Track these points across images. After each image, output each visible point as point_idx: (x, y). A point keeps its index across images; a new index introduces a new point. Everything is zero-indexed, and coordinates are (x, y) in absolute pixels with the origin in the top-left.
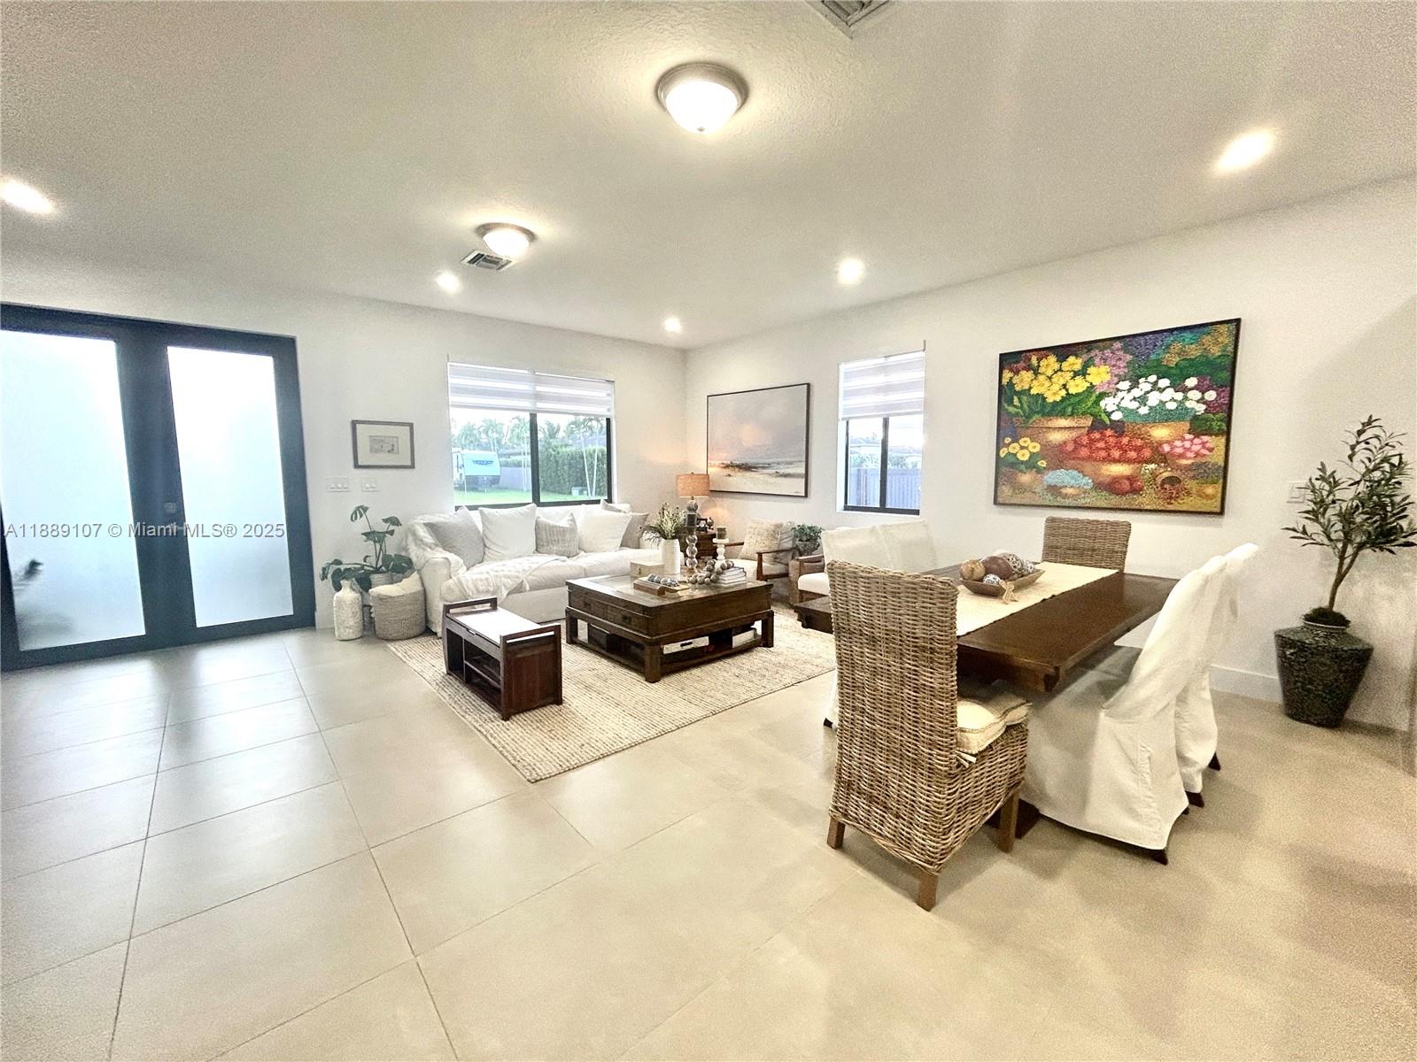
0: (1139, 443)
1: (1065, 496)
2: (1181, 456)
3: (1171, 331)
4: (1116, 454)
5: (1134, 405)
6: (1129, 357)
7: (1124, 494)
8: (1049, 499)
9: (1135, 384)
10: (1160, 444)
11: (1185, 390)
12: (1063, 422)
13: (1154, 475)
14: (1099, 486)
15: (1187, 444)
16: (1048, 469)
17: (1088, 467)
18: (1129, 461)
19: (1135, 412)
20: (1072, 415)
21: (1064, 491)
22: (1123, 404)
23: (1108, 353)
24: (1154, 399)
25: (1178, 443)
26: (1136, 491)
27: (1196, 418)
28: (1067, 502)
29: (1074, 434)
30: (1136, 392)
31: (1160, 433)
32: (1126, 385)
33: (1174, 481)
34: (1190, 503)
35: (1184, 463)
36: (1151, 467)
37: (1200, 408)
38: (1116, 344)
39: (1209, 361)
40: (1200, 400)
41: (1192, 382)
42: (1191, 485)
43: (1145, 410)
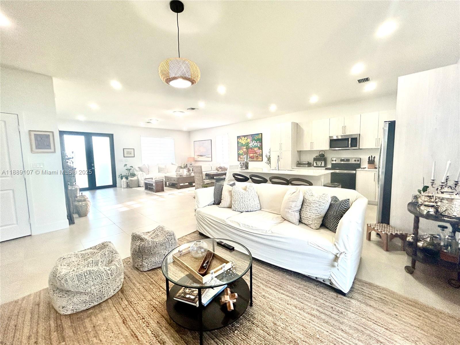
0: (253, 151)
3: (256, 134)
4: (251, 152)
6: (251, 138)
7: (252, 158)
10: (256, 151)
12: (245, 147)
13: (255, 156)
14: (250, 157)
15: (258, 151)
18: (253, 154)
22: (252, 145)
24: (255, 144)
26: (254, 158)
30: (253, 143)
32: (251, 142)
33: (257, 156)
34: (259, 160)
35: (258, 154)
36: (255, 154)
37: (259, 146)
38: (250, 136)
39: (259, 139)
40: (259, 145)
41: (258, 142)
42: (259, 157)
43: (254, 146)
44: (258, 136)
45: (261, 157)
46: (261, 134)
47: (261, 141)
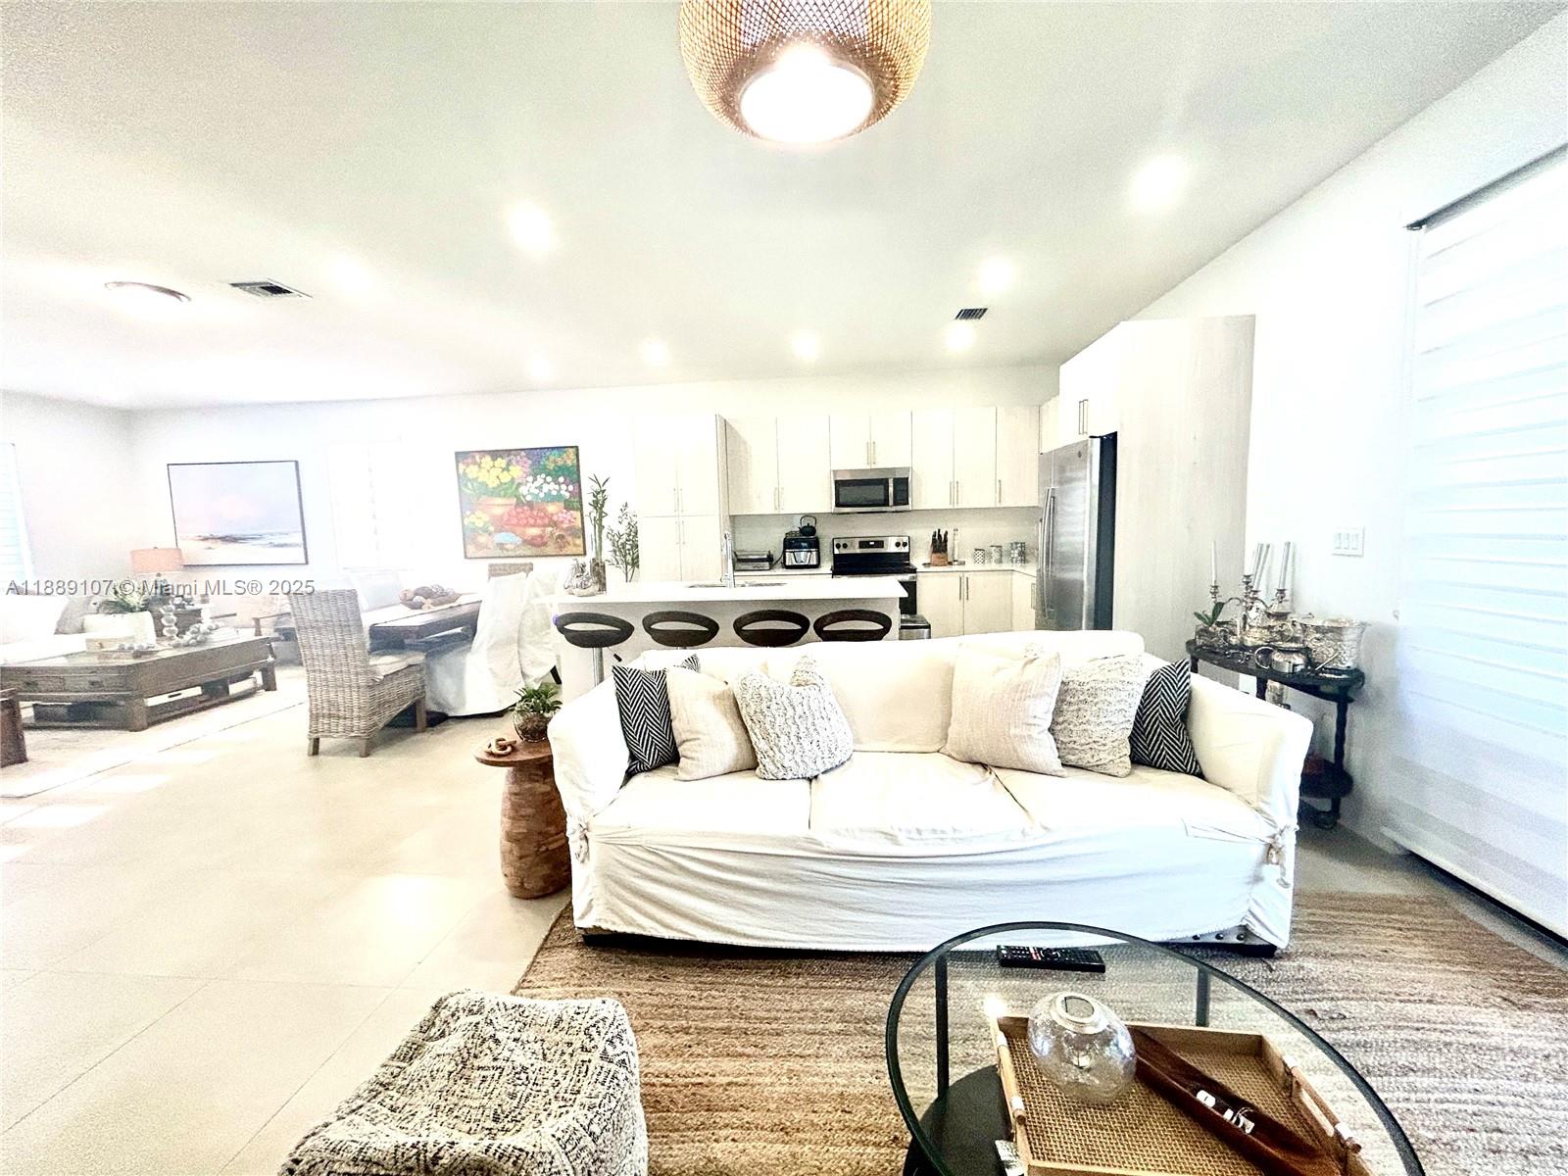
0: (542, 514)
1: (507, 550)
2: (562, 522)
3: (548, 448)
4: (532, 521)
5: (537, 491)
6: (530, 462)
7: (539, 546)
8: (498, 552)
9: (535, 480)
10: (552, 515)
11: (559, 484)
12: (500, 501)
13: (552, 534)
14: (525, 542)
15: (565, 516)
16: (496, 532)
17: (519, 530)
18: (539, 526)
19: (537, 495)
20: (504, 496)
21: (507, 547)
22: (531, 491)
23: (519, 457)
24: (546, 488)
25: (560, 515)
26: (545, 544)
27: (566, 501)
28: (510, 553)
29: (508, 509)
30: (537, 484)
31: (552, 508)
32: (530, 479)
33: (561, 537)
34: (570, 549)
35: (565, 526)
36: (550, 529)
37: (567, 495)
38: (523, 453)
39: (568, 469)
40: (567, 490)
41: (561, 479)
42: (569, 539)
43: (542, 495)
44: (560, 456)
45: (579, 542)
46: (574, 450)
47: (575, 476)
